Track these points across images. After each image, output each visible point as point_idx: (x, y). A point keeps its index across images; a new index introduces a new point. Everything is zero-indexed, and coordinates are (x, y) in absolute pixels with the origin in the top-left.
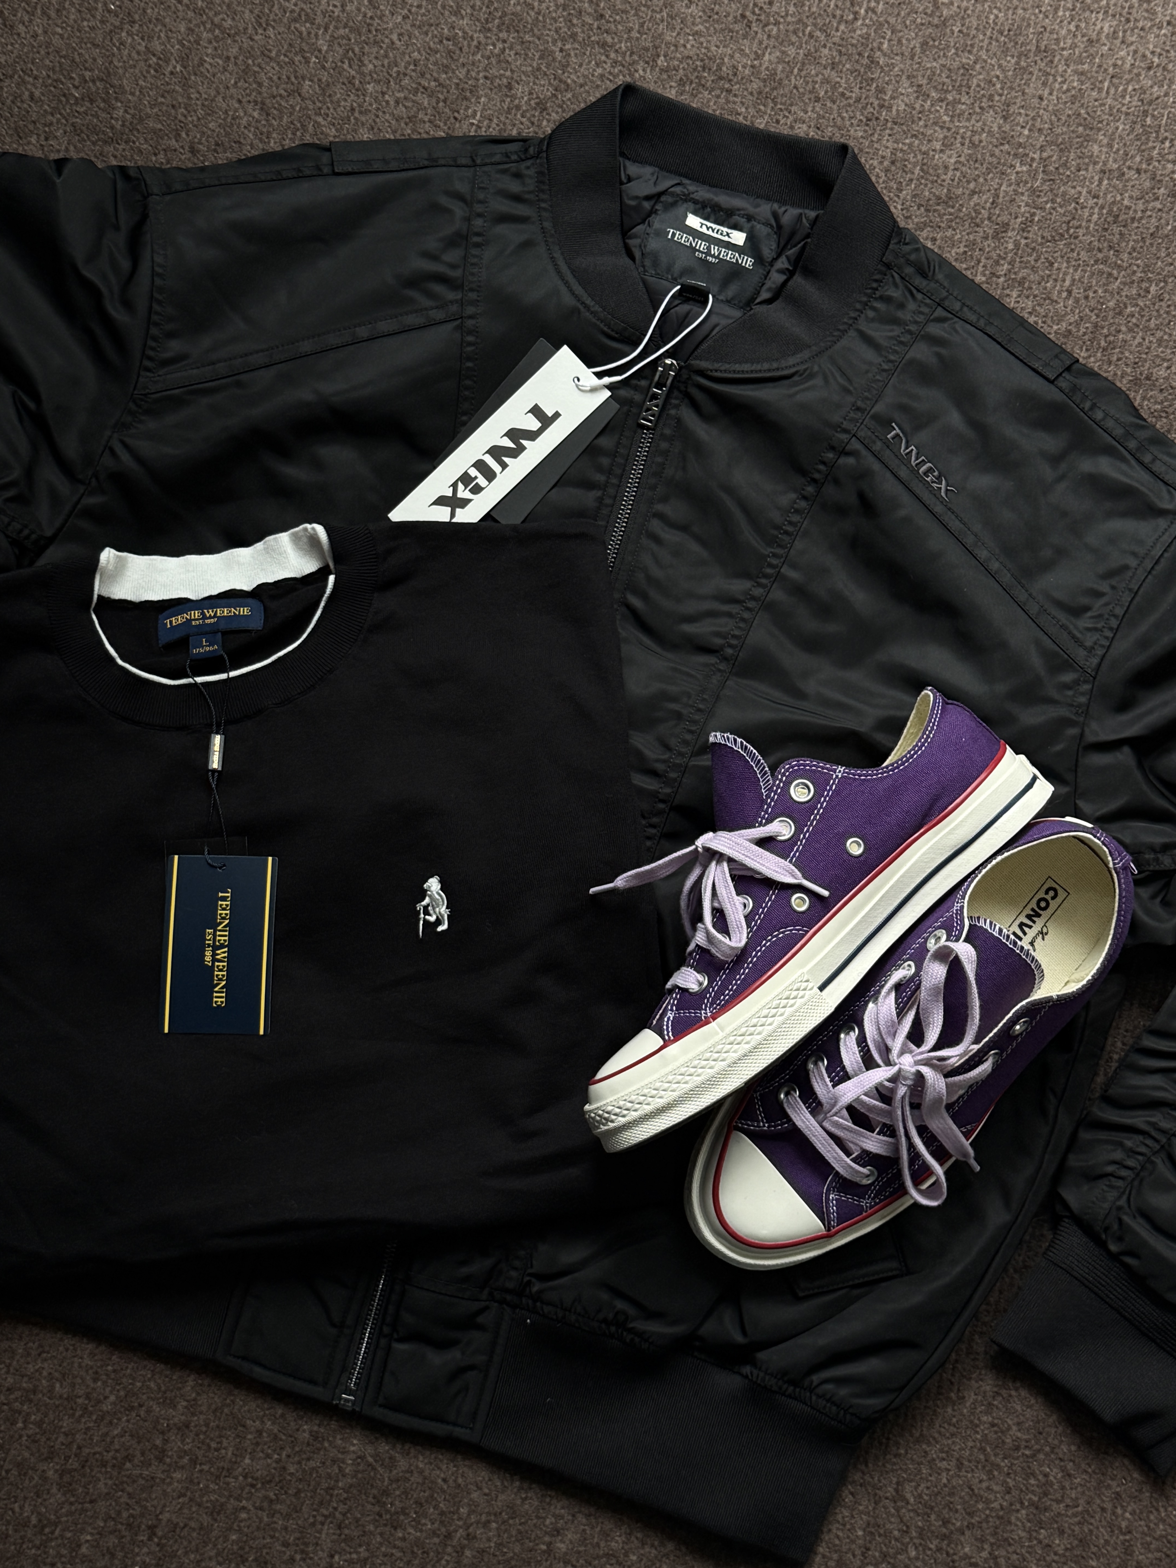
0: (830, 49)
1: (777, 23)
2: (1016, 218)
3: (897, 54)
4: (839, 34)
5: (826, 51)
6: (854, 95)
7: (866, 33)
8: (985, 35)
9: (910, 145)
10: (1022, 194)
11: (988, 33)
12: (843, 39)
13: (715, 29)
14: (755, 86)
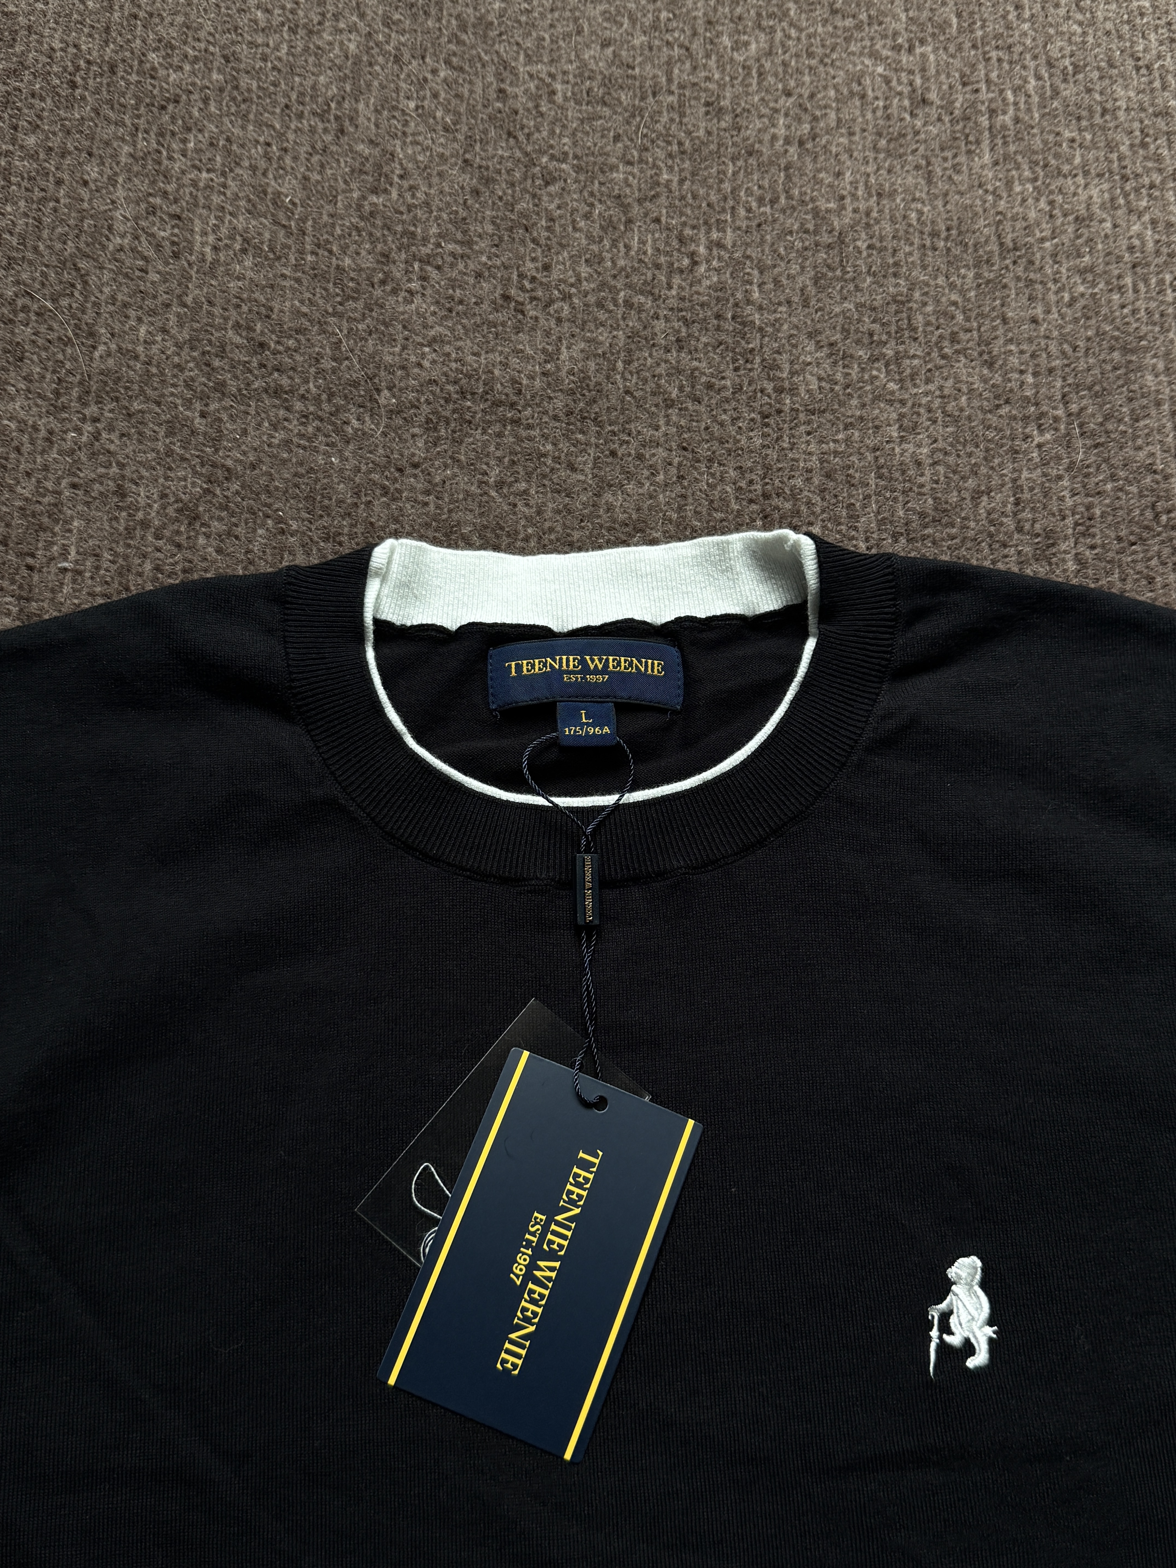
0: (667, 319)
1: (566, 297)
2: (1064, 518)
3: (780, 304)
4: (674, 292)
5: (660, 325)
6: (729, 383)
7: (720, 282)
8: (912, 244)
9: (848, 441)
10: (1060, 478)
11: (916, 241)
12: (683, 299)
13: (464, 327)
14: (560, 405)
